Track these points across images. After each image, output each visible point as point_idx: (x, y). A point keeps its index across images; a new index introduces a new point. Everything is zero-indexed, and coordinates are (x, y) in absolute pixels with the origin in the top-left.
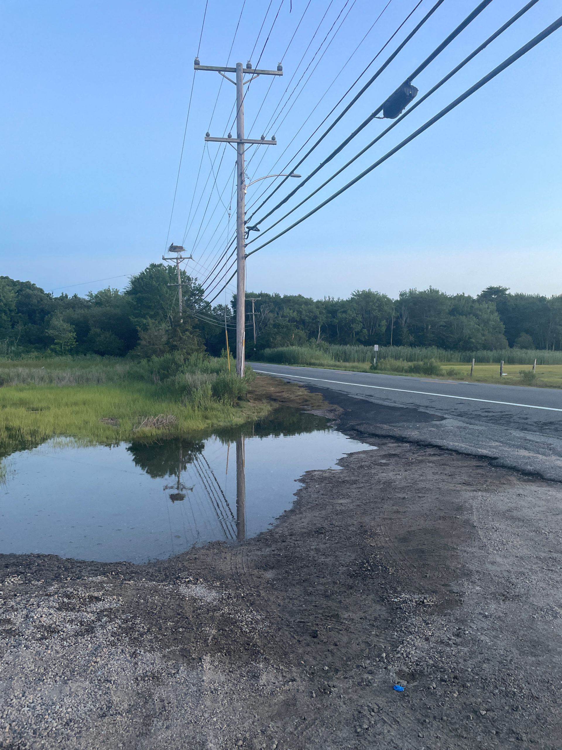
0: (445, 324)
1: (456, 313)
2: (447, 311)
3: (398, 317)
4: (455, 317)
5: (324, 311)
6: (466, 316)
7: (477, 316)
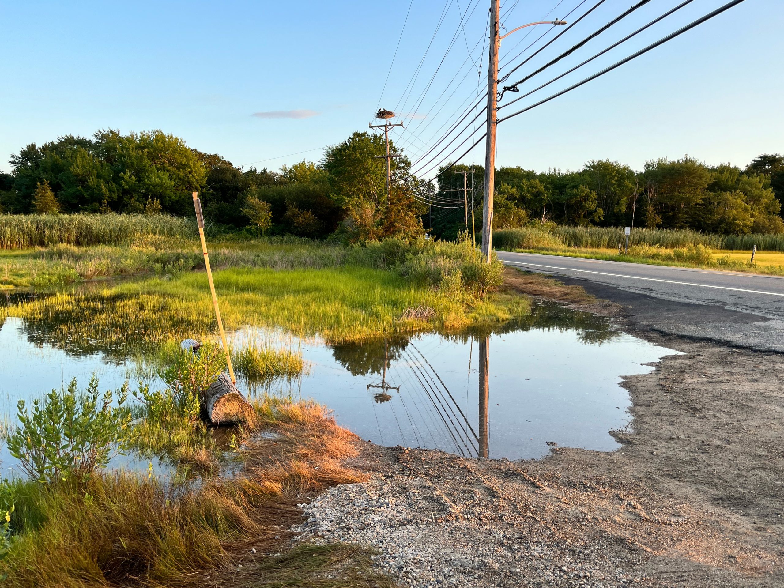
0: (703, 202)
1: (717, 188)
2: (706, 186)
3: (642, 193)
4: (715, 193)
5: (550, 187)
6: (731, 191)
7: (744, 192)
